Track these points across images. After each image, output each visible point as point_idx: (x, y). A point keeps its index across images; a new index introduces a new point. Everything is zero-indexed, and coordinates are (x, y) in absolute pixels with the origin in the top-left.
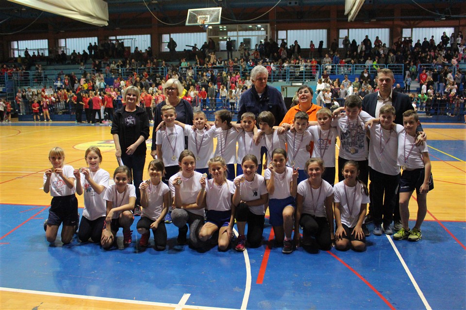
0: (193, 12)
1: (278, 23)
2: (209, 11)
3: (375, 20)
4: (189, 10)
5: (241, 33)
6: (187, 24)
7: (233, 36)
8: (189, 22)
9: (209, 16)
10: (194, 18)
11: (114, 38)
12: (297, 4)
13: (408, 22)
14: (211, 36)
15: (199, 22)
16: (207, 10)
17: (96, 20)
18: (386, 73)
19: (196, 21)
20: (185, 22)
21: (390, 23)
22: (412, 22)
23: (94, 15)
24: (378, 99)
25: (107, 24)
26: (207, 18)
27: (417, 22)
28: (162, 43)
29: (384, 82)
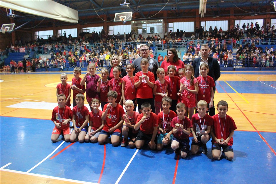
0: (118, 14)
1: (168, 19)
2: (126, 14)
3: (219, 16)
4: (116, 14)
5: (148, 25)
6: (114, 21)
7: (144, 26)
8: (116, 20)
9: (125, 17)
10: (118, 18)
11: (85, 29)
12: (176, 9)
13: (238, 17)
14: (133, 26)
15: (121, 20)
16: (125, 14)
17: (71, 20)
18: (205, 46)
19: (119, 19)
20: (114, 20)
21: (228, 17)
22: (240, 17)
23: (70, 18)
24: (201, 60)
25: (77, 22)
26: (124, 17)
27: (242, 17)
28: (109, 30)
29: (204, 51)
